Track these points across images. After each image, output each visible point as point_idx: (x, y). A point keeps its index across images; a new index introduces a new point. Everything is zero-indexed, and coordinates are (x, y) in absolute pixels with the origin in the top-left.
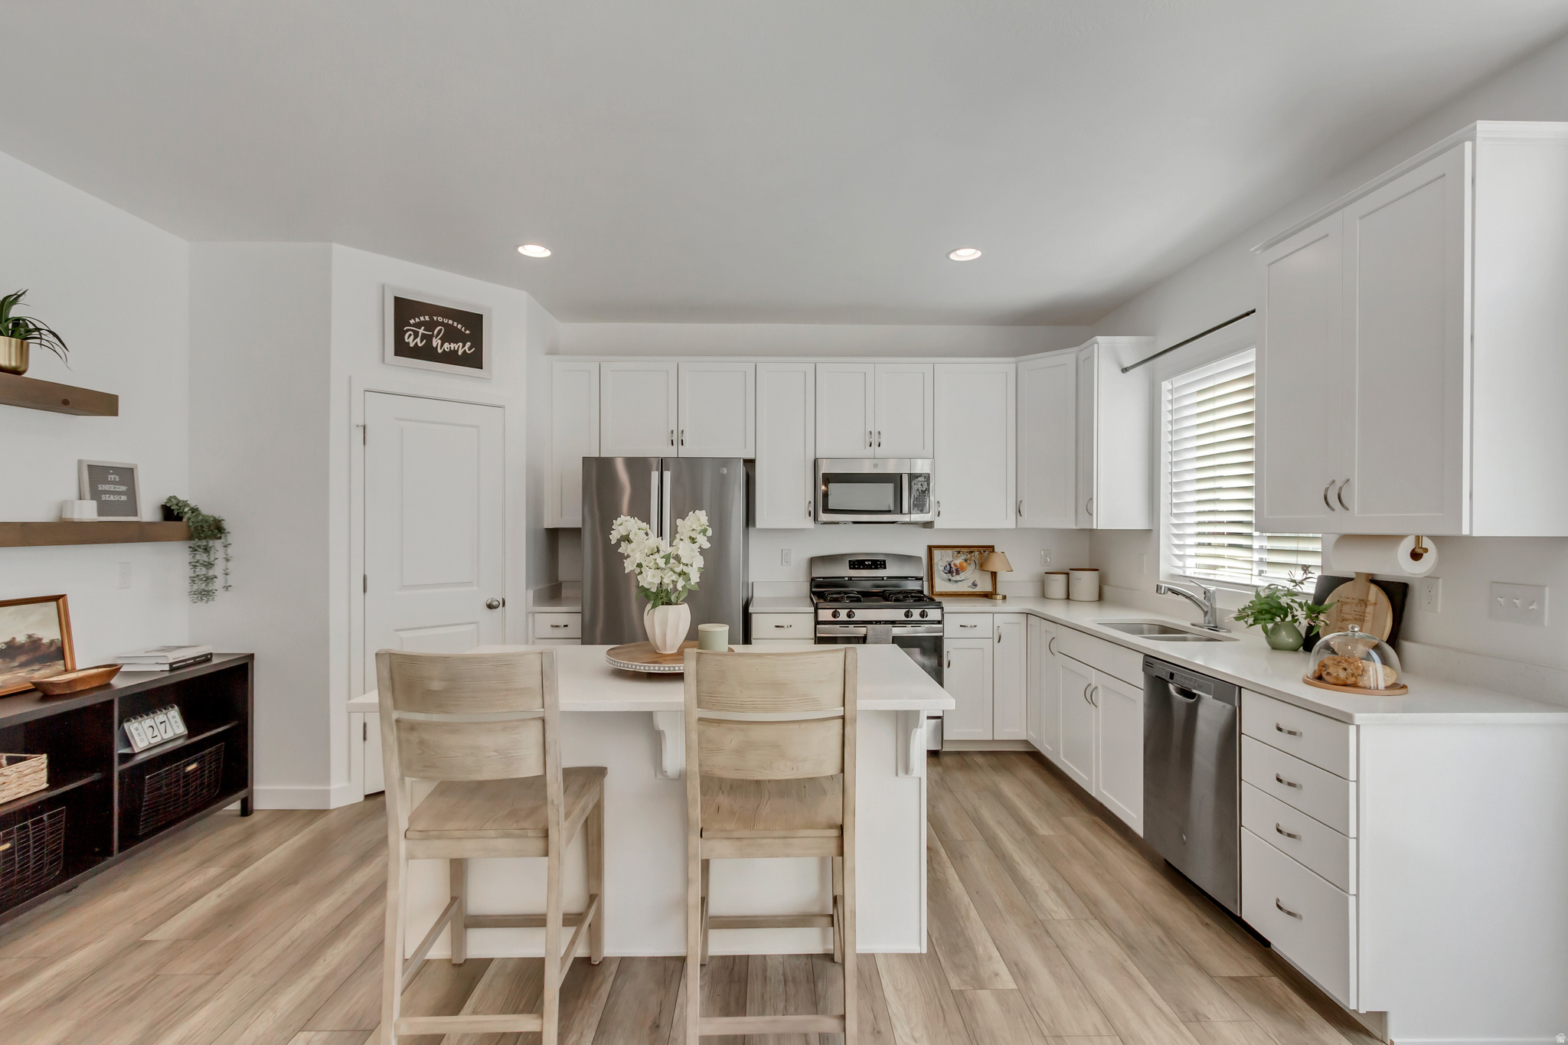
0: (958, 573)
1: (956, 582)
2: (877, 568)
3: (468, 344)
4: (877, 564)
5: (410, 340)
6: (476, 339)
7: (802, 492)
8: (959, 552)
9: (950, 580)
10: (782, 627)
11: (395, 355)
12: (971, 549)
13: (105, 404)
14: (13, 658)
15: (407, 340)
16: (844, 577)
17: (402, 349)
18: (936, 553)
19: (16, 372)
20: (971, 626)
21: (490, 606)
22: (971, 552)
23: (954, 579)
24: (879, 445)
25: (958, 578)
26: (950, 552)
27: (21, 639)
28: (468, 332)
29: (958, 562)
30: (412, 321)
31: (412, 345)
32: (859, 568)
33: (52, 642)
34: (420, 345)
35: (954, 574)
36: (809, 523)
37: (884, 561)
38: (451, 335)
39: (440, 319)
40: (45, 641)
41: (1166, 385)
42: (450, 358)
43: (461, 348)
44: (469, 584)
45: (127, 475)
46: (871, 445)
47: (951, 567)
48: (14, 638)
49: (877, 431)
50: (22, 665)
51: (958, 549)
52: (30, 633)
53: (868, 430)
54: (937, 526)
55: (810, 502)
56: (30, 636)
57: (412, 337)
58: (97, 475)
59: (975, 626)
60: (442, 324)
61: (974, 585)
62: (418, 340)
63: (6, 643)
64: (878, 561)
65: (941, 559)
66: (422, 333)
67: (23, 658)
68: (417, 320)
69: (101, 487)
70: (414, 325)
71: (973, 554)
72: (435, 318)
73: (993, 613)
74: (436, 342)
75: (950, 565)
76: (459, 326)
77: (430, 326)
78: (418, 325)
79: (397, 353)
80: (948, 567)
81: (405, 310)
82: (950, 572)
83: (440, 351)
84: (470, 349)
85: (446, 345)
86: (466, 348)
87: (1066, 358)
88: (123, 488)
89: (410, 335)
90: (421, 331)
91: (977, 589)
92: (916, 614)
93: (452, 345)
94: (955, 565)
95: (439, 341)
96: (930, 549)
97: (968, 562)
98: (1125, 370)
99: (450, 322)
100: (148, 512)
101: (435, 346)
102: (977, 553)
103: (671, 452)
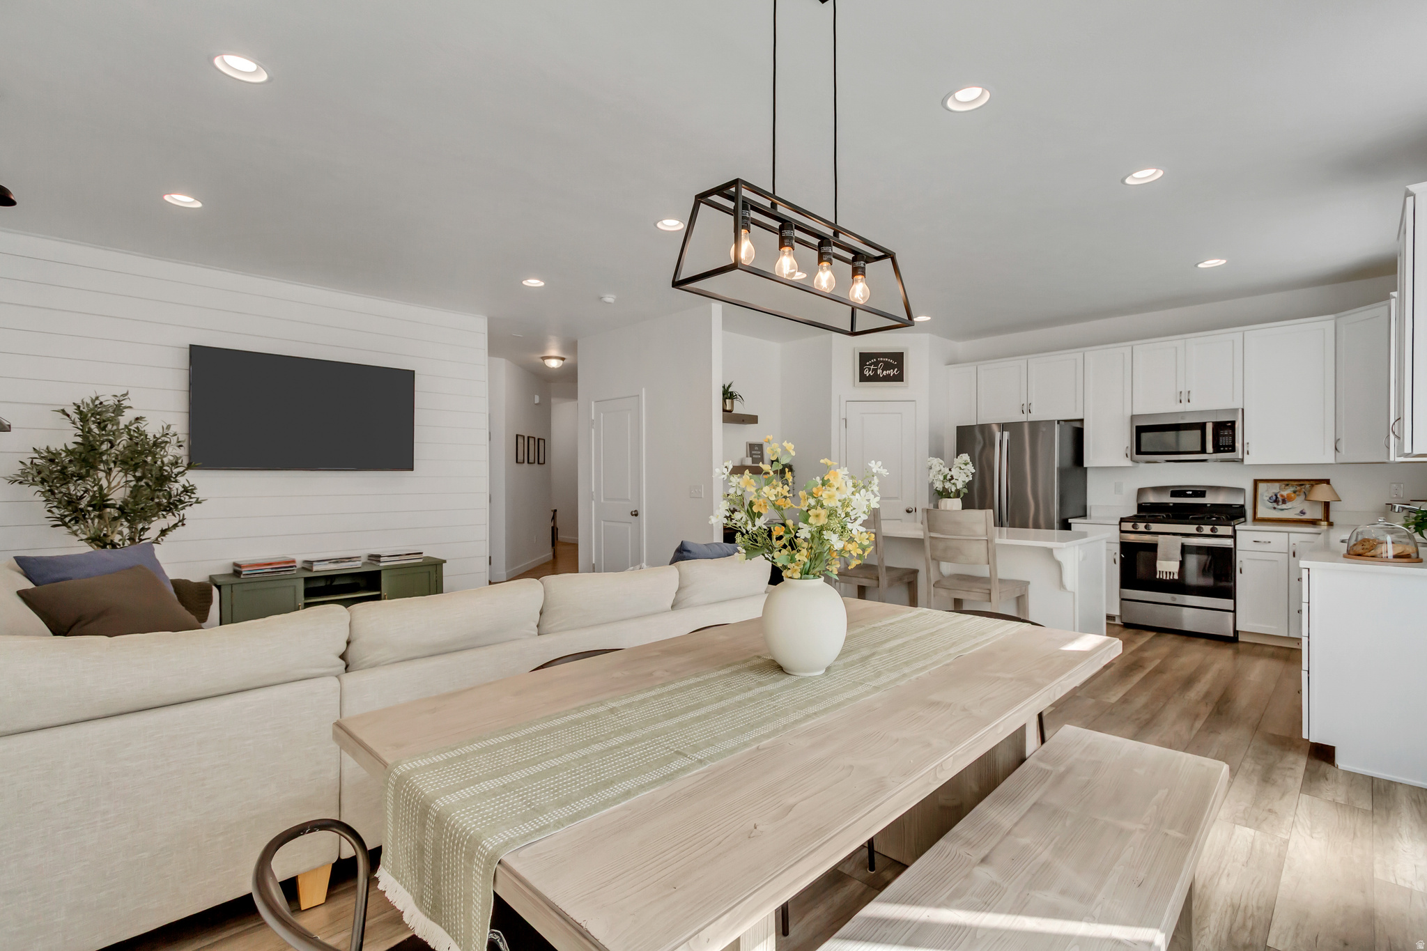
0: (1284, 502)
1: (1282, 510)
2: (1197, 497)
3: (896, 369)
4: (1201, 493)
5: (867, 373)
6: (900, 366)
7: (1125, 439)
8: (1287, 485)
9: (1275, 508)
11: (860, 381)
12: (1301, 482)
13: (753, 419)
15: (865, 373)
17: (863, 378)
18: (1261, 486)
19: (730, 411)
20: (1265, 542)
21: (908, 511)
22: (1302, 485)
23: (1279, 507)
24: (1189, 401)
25: (1284, 506)
26: (1277, 485)
28: (896, 363)
29: (1285, 493)
30: (868, 363)
31: (868, 375)
32: (1180, 496)
34: (871, 374)
35: (1280, 503)
36: (1128, 463)
37: (1204, 491)
38: (887, 366)
39: (881, 359)
42: (887, 379)
43: (891, 372)
44: (896, 498)
45: (760, 446)
46: (1181, 402)
47: (1277, 497)
49: (1187, 390)
51: (1287, 483)
53: (1177, 390)
54: (1246, 462)
55: (1127, 447)
58: (752, 447)
59: (1269, 542)
60: (882, 361)
61: (1303, 513)
62: (871, 372)
64: (1199, 491)
65: (1265, 491)
66: (873, 369)
68: (870, 362)
69: (753, 452)
71: (1303, 487)
72: (879, 359)
73: (1288, 532)
74: (879, 371)
75: (1276, 495)
76: (891, 361)
77: (876, 364)
78: (870, 365)
80: (1274, 498)
81: (865, 358)
82: (1276, 501)
83: (881, 376)
84: (897, 372)
85: (885, 372)
86: (895, 371)
87: (1378, 310)
88: (759, 452)
89: (867, 370)
90: (872, 367)
91: (1307, 517)
92: (1207, 529)
93: (888, 372)
94: (1282, 496)
95: (881, 371)
96: (1256, 482)
97: (1297, 493)
99: (887, 359)
101: (879, 373)
102: (1308, 486)
103: (1022, 418)
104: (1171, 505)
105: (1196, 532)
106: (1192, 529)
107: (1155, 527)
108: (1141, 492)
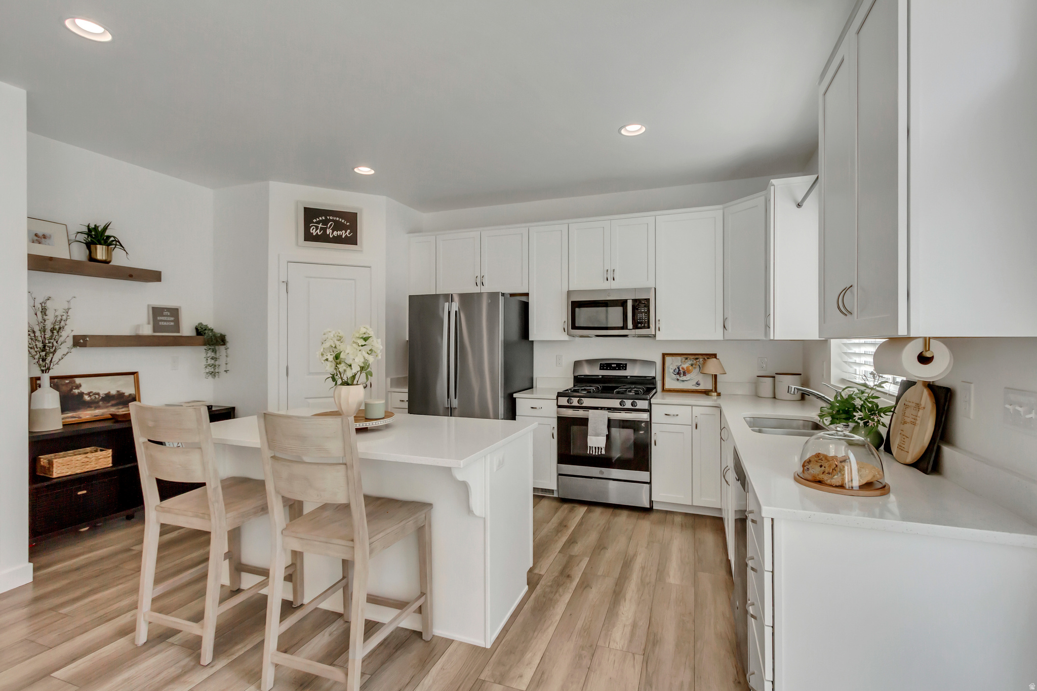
0: (684, 374)
1: (683, 381)
2: (620, 370)
3: (349, 231)
4: (621, 366)
5: (313, 231)
6: (353, 227)
7: (562, 314)
8: (687, 359)
9: (678, 380)
10: (536, 408)
11: (305, 241)
12: (696, 356)
13: (154, 276)
14: (109, 402)
15: (311, 232)
17: (309, 237)
18: (668, 359)
19: (106, 262)
20: (674, 415)
22: (697, 359)
23: (681, 379)
24: (614, 280)
25: (684, 378)
26: (679, 358)
27: (113, 392)
28: (348, 224)
29: (685, 366)
30: (315, 221)
31: (314, 234)
32: (607, 369)
33: (130, 395)
34: (319, 234)
35: (682, 375)
36: (565, 337)
37: (626, 364)
38: (338, 226)
39: (331, 218)
40: (126, 394)
42: (338, 240)
43: (343, 234)
45: (175, 312)
46: (607, 280)
47: (679, 370)
48: (109, 392)
49: (612, 269)
50: (113, 406)
51: (686, 356)
52: (118, 390)
53: (606, 269)
54: (658, 338)
55: (565, 322)
56: (118, 391)
57: (315, 230)
58: (157, 312)
59: (677, 415)
60: (333, 220)
61: (698, 384)
62: (318, 231)
63: (105, 394)
64: (621, 364)
65: (672, 364)
66: (321, 227)
67: (113, 402)
68: (318, 219)
69: (159, 318)
70: (316, 223)
71: (698, 360)
72: (328, 218)
73: (692, 406)
74: (329, 231)
75: (679, 368)
76: (343, 221)
77: (325, 222)
78: (318, 223)
79: (306, 240)
80: (677, 370)
81: (311, 214)
82: (679, 373)
83: (331, 236)
84: (349, 234)
85: (335, 233)
86: (347, 233)
87: (757, 200)
88: (172, 319)
89: (314, 228)
90: (320, 226)
91: (701, 387)
92: (628, 404)
93: (339, 232)
94: (683, 368)
95: (331, 231)
96: (664, 355)
97: (694, 366)
98: (799, 205)
99: (338, 219)
100: (187, 330)
101: (328, 234)
102: (701, 360)
103: (476, 290)
104: (601, 377)
105: (619, 406)
106: (615, 403)
107: (587, 402)
108: (577, 364)
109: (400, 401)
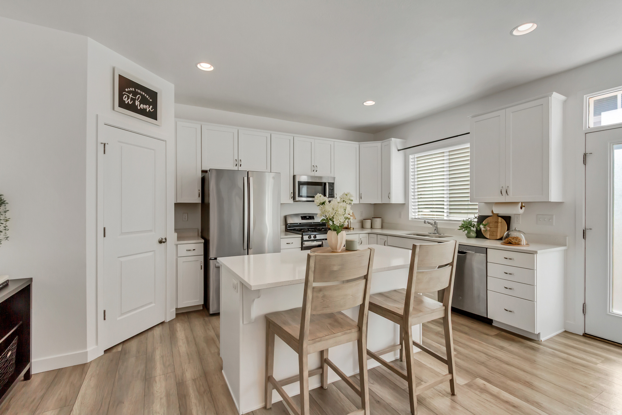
2: (311, 219)
3: (151, 107)
5: (126, 100)
6: (154, 104)
10: (289, 243)
15: (124, 100)
16: (297, 223)
17: (122, 104)
21: (161, 242)
24: (316, 171)
28: (151, 100)
30: (127, 90)
31: (126, 102)
32: (305, 219)
34: (130, 103)
36: (291, 201)
37: (313, 216)
38: (144, 101)
39: (139, 91)
41: (411, 157)
42: (143, 112)
44: (151, 231)
46: (313, 171)
49: (315, 166)
53: (312, 165)
55: (292, 193)
57: (126, 98)
60: (140, 94)
62: (129, 100)
64: (311, 216)
66: (131, 98)
68: (129, 89)
70: (128, 92)
72: (137, 90)
74: (137, 103)
76: (147, 97)
77: (135, 94)
78: (130, 92)
79: (120, 106)
81: (124, 83)
83: (139, 108)
84: (152, 109)
85: (142, 105)
86: (150, 108)
89: (126, 97)
90: (131, 96)
93: (144, 106)
95: (139, 103)
98: (398, 150)
99: (144, 94)
101: (137, 105)
103: (236, 168)
107: (318, 237)
108: (286, 217)
109: (187, 250)
